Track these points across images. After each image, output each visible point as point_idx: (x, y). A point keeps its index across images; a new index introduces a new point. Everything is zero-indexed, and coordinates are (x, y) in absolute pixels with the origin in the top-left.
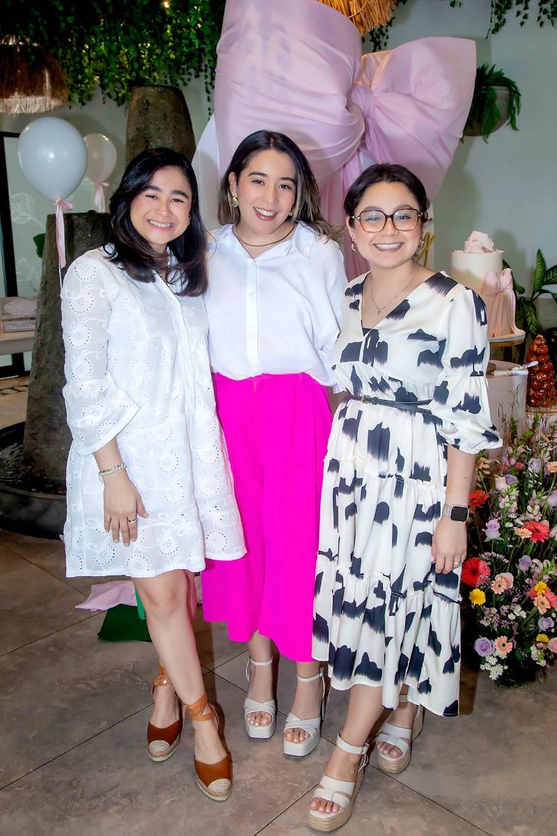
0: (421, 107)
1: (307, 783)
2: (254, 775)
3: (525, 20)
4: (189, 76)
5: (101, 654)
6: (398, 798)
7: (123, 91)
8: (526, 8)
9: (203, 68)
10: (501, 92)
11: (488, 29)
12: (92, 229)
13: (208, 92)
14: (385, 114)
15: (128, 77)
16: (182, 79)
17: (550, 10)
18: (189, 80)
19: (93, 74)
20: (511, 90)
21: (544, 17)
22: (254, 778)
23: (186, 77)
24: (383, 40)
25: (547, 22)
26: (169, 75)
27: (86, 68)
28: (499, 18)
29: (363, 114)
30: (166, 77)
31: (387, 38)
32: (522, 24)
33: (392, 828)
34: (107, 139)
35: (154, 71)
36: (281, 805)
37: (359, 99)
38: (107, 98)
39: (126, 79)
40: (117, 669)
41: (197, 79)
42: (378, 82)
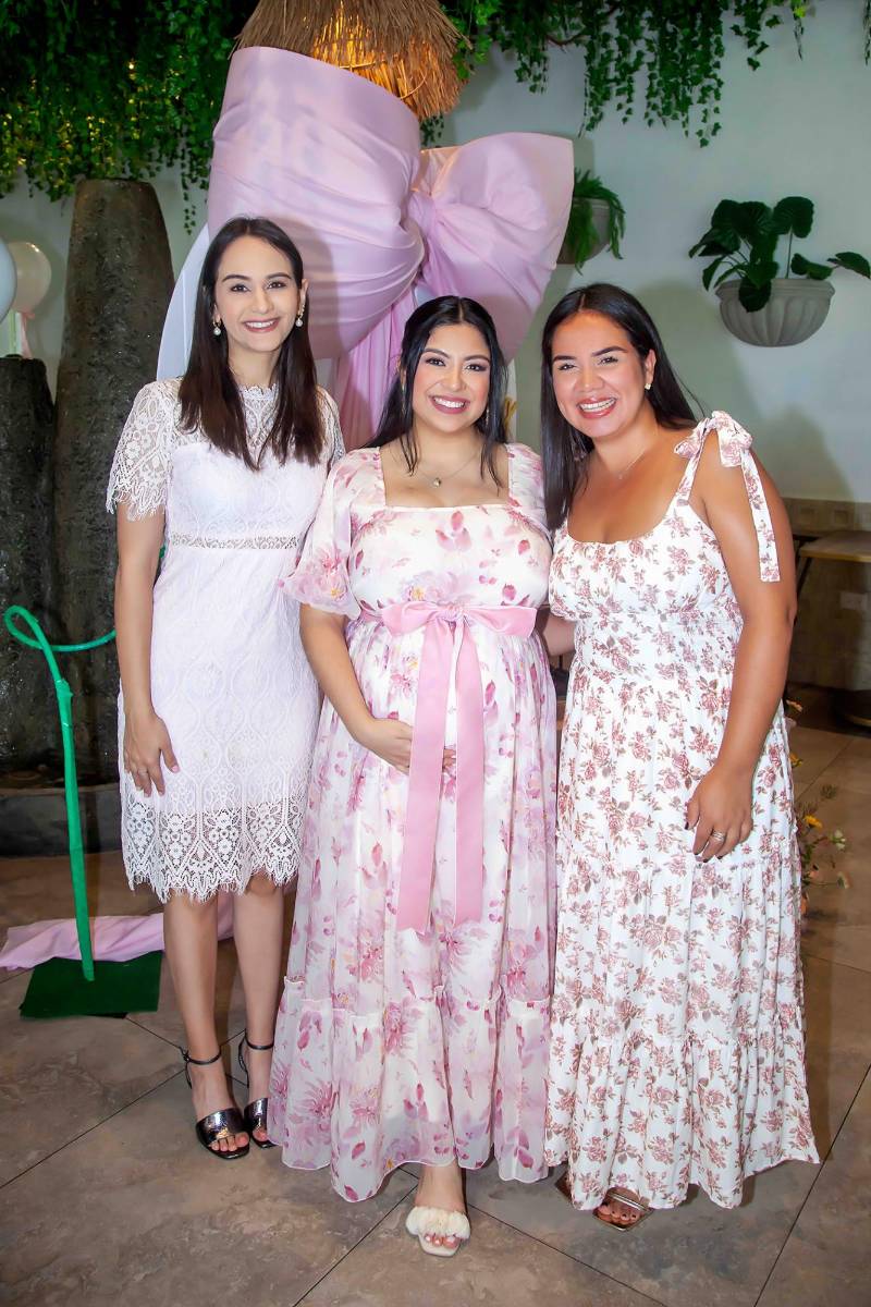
0: (502, 225)
1: (355, 1230)
2: (274, 1223)
3: (628, 116)
4: (158, 164)
5: (25, 1038)
6: (492, 1243)
7: (61, 182)
8: (630, 100)
9: (180, 154)
10: (598, 206)
11: (580, 125)
12: (14, 382)
13: (185, 187)
14: (449, 231)
15: (69, 162)
16: (148, 168)
17: (660, 105)
18: (158, 169)
19: (17, 156)
20: (611, 204)
21: (653, 115)
22: (273, 1228)
23: (154, 165)
24: (437, 129)
25: (658, 121)
26: (128, 162)
27: (6, 146)
28: (596, 111)
29: (421, 231)
30: (123, 164)
31: (442, 126)
32: (625, 120)
33: (485, 1290)
34: (37, 250)
35: (107, 155)
36: (317, 1268)
37: (417, 211)
38: (36, 189)
39: (67, 164)
40: (52, 1064)
41: (170, 169)
42: (442, 190)
